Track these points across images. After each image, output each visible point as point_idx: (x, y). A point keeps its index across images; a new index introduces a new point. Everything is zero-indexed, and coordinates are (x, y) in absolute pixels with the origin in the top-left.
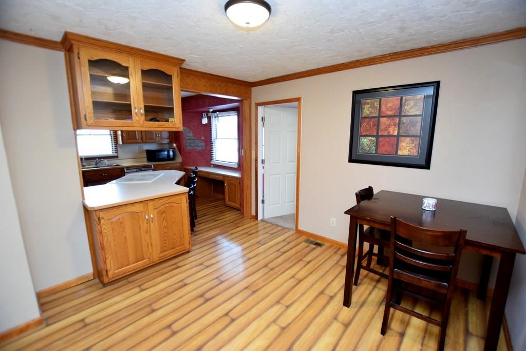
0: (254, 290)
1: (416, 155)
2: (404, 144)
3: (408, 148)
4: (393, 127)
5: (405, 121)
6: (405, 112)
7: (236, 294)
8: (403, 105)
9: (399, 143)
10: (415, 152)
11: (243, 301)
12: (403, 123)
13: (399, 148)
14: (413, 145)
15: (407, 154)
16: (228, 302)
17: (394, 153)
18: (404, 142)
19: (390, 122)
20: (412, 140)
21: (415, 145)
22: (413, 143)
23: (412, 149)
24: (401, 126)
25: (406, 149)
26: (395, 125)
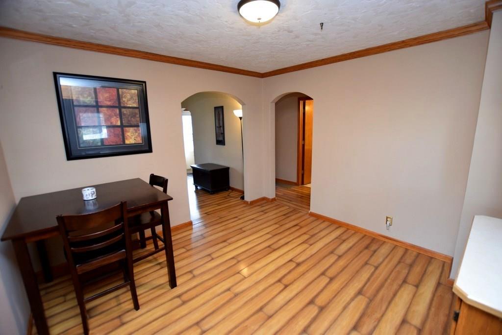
0: (260, 314)
1: (141, 142)
2: (129, 134)
3: (133, 137)
4: (115, 117)
5: (125, 112)
6: (124, 104)
7: (281, 308)
8: (121, 97)
9: (125, 133)
10: (139, 140)
11: (273, 298)
12: (124, 114)
13: (125, 137)
14: (137, 134)
15: (134, 143)
16: (288, 298)
17: (122, 143)
18: (129, 132)
19: (110, 113)
20: (135, 130)
21: (139, 134)
22: (136, 132)
23: (137, 137)
24: (123, 117)
25: (131, 138)
26: (116, 116)
